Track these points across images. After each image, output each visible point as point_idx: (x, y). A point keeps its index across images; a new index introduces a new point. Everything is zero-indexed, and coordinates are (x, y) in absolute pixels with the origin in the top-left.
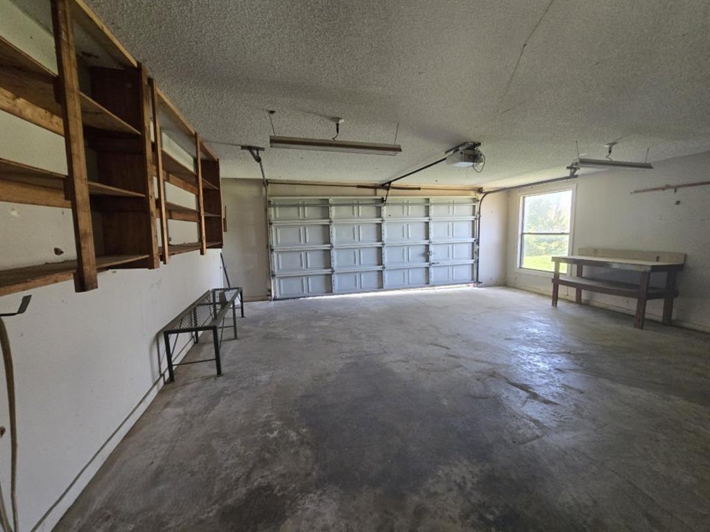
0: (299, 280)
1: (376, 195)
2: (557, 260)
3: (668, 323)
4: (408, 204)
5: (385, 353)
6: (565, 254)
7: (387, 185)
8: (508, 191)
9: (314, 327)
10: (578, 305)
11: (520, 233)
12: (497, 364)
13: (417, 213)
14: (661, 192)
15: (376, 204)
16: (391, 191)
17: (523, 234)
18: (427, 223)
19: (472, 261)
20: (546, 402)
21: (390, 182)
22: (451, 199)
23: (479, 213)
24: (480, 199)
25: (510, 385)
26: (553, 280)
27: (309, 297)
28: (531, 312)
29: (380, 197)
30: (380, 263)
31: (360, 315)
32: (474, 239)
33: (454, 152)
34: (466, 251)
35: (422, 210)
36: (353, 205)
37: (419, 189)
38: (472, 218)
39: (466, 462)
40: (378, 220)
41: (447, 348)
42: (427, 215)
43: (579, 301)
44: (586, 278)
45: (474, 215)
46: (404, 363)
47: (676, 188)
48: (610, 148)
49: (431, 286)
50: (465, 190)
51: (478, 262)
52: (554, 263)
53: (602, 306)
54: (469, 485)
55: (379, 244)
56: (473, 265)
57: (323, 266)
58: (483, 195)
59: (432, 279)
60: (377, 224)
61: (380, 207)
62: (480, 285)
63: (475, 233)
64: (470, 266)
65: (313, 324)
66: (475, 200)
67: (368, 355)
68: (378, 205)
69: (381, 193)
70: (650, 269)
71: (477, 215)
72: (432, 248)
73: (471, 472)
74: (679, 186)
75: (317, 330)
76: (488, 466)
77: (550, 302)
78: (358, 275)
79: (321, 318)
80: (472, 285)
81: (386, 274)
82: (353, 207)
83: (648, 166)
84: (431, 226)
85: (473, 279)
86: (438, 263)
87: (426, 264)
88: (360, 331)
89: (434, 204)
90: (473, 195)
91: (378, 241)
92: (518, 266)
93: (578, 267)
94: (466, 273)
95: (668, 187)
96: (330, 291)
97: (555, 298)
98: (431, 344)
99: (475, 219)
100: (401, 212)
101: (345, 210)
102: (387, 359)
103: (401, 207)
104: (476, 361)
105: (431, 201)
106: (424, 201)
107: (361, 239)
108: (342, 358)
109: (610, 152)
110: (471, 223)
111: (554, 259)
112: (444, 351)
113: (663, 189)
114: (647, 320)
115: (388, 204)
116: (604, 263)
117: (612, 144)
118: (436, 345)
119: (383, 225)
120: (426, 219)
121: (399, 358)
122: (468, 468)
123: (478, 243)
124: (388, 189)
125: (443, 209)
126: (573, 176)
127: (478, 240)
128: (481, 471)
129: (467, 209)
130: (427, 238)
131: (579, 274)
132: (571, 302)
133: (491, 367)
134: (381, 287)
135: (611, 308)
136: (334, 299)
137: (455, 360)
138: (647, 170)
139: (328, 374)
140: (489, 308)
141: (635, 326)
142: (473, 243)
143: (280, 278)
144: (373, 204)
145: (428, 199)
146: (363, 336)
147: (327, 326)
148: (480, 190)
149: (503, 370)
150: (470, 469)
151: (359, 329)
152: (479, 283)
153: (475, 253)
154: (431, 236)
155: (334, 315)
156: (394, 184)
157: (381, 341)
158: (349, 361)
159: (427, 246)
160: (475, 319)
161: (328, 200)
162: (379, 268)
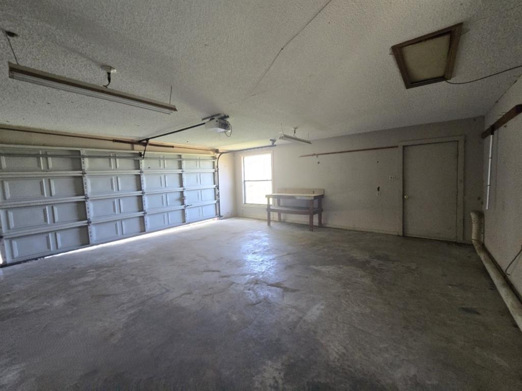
0: (44, 238)
1: (133, 149)
2: (268, 197)
3: (321, 226)
4: (164, 159)
5: (168, 291)
6: (270, 192)
7: (145, 142)
8: (233, 153)
9: (76, 286)
10: (280, 223)
11: (243, 181)
12: (256, 274)
13: (172, 165)
14: (311, 157)
15: (134, 157)
16: (148, 147)
17: (245, 181)
18: (181, 175)
19: (215, 202)
20: (293, 291)
21: (147, 140)
22: (198, 156)
23: (218, 167)
24: (217, 157)
25: (269, 287)
26: (267, 210)
27: (57, 254)
28: (259, 232)
29: (138, 152)
30: (141, 208)
31: (129, 261)
32: (215, 185)
33: (211, 120)
34: (210, 195)
35: (176, 164)
36: (109, 157)
37: (173, 147)
38: (213, 171)
39: (270, 362)
40: (137, 172)
41: (218, 271)
42: (180, 168)
43: (280, 221)
44: (282, 206)
45: (214, 168)
46: (189, 295)
47: (317, 155)
48: (295, 131)
49: (187, 224)
50: (207, 151)
51: (219, 202)
52: (267, 198)
53: (291, 221)
54: (280, 382)
55: (139, 193)
56: (216, 204)
57: (76, 218)
58: (219, 154)
59: (187, 219)
60: (136, 175)
61: (139, 160)
62: (222, 218)
63: (215, 181)
64: (214, 205)
65: (73, 282)
66: (214, 158)
67: (151, 298)
68: (135, 159)
69: (139, 148)
70: (313, 198)
71: (216, 168)
72: (185, 194)
73: (277, 369)
74: (319, 155)
75: (80, 288)
76: (285, 357)
77: (266, 224)
78: (118, 223)
79: (83, 273)
80: (216, 218)
81: (147, 219)
82: (110, 159)
83: (309, 142)
84: (184, 176)
85: (216, 215)
86: (191, 205)
87: (182, 207)
88: (134, 277)
89: (186, 159)
90: (212, 154)
91: (138, 190)
92: (244, 203)
93: (278, 200)
94: (212, 210)
95: (314, 155)
96: (86, 242)
97: (269, 221)
98: (205, 271)
99: (215, 171)
100: (159, 165)
101: (101, 162)
102: (171, 296)
103: (158, 161)
104: (242, 275)
105: (183, 157)
106: (177, 157)
107: (120, 188)
108: (124, 310)
109: (295, 132)
110: (212, 174)
111: (266, 196)
112: (216, 274)
113: (312, 155)
114: (314, 226)
115: (147, 158)
116: (293, 196)
117: (296, 128)
118: (209, 271)
119: (142, 176)
120: (180, 171)
121: (182, 292)
122: (273, 368)
123: (218, 188)
124: (145, 145)
125: (192, 163)
126: (273, 145)
127: (218, 186)
128: (283, 364)
129: (209, 164)
130: (182, 186)
131: (279, 205)
132: (277, 222)
133: (253, 277)
134: (143, 231)
135: (297, 222)
136: (92, 251)
137: (228, 279)
138: (309, 144)
139: (112, 335)
140: (233, 233)
141: (310, 230)
142: (215, 188)
143: (11, 239)
144: (131, 157)
145: (180, 156)
146: (139, 280)
147: (93, 281)
148: (217, 151)
149: (261, 276)
150: (275, 367)
151: (132, 275)
152: (221, 216)
153: (217, 196)
154: (185, 184)
155: (98, 267)
156: (151, 141)
157: (159, 281)
158: (132, 312)
159: (182, 192)
160: (228, 243)
161: (79, 151)
162: (141, 214)
